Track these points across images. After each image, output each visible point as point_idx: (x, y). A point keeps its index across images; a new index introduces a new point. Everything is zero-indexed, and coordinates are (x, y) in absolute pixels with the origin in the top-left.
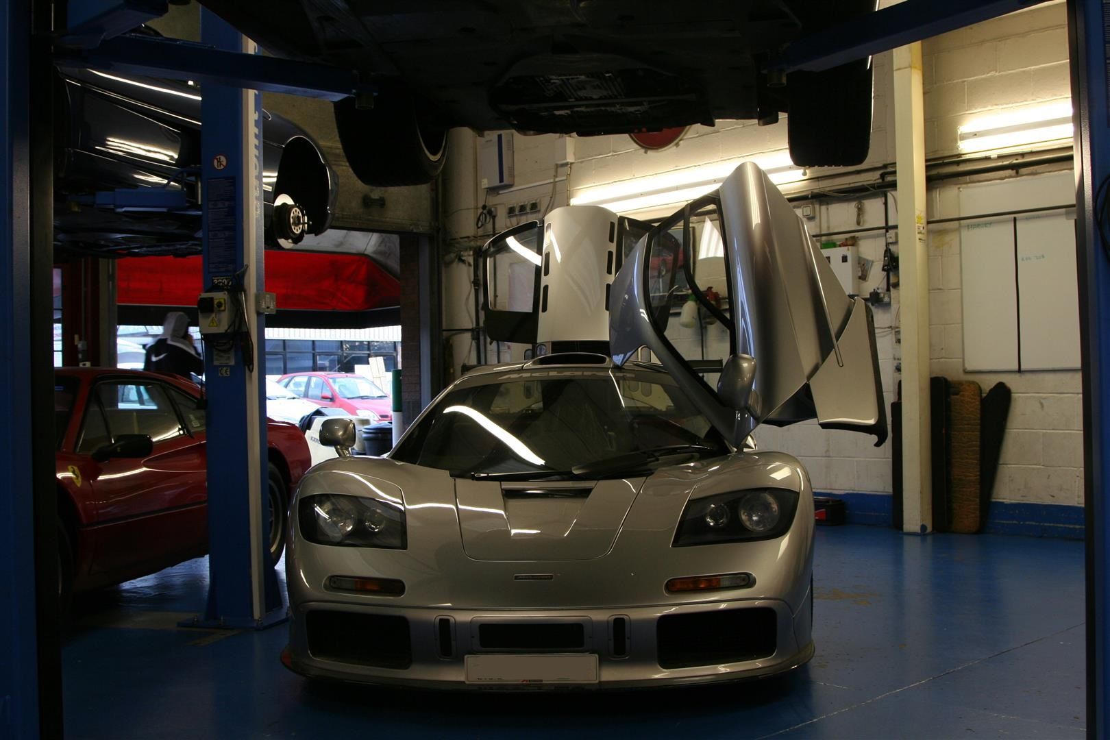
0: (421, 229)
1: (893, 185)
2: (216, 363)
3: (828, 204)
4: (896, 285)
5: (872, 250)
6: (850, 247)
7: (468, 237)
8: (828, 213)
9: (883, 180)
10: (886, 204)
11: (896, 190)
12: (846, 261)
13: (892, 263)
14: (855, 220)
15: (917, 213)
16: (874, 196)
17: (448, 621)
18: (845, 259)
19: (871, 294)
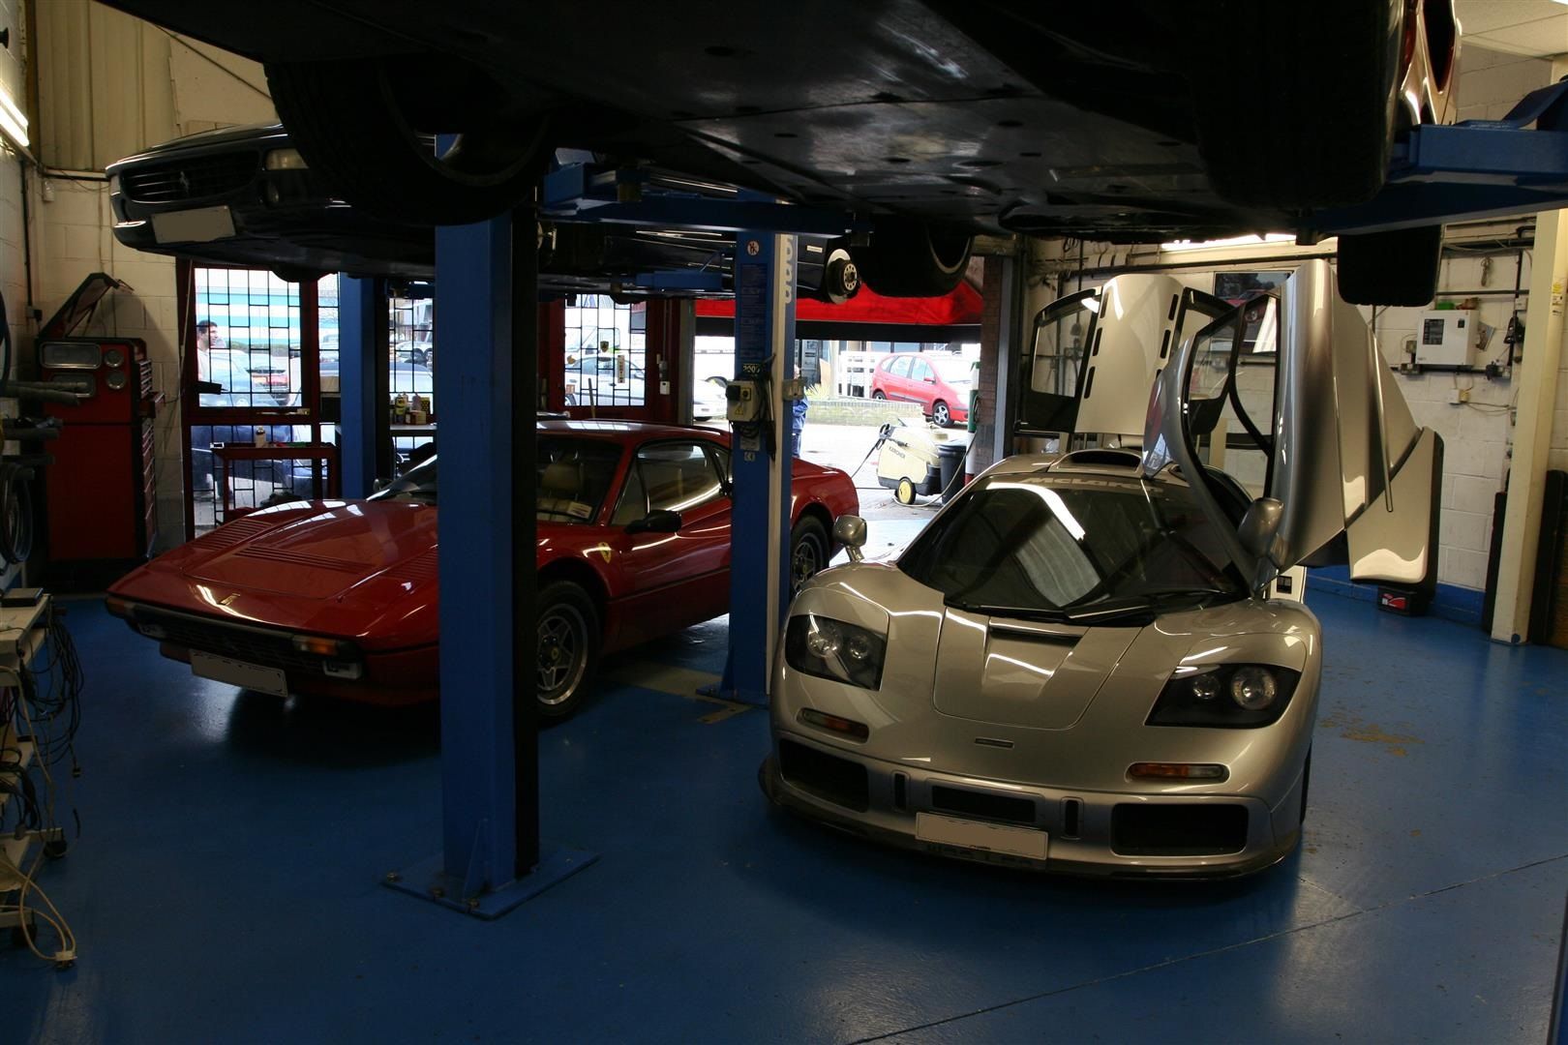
0: (1005, 251)
1: (1530, 243)
2: (743, 447)
3: (1449, 258)
4: (1519, 360)
5: (1496, 315)
6: (1469, 311)
7: (1054, 260)
8: (1448, 269)
9: (1520, 236)
10: (1520, 263)
11: (1532, 249)
12: (1463, 326)
13: (1517, 333)
14: (1480, 280)
15: (1555, 281)
16: (1507, 253)
17: (903, 777)
18: (1461, 324)
19: (1488, 367)
